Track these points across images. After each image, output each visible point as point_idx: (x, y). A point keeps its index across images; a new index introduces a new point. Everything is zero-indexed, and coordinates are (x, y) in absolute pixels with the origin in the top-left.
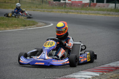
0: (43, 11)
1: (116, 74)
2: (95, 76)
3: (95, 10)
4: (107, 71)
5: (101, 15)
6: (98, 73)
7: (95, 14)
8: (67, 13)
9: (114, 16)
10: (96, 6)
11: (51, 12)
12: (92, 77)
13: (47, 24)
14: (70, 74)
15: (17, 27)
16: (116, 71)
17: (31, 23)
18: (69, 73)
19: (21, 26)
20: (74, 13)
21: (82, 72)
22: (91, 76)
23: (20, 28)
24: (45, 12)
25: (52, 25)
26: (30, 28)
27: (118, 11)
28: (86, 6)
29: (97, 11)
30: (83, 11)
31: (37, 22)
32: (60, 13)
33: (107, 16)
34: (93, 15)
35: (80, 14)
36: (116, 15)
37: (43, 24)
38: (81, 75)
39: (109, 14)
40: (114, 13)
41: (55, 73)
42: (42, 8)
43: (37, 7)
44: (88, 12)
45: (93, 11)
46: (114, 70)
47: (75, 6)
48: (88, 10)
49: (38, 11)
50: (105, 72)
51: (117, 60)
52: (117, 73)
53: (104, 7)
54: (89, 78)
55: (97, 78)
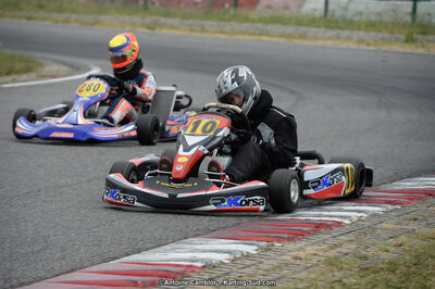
1: (316, 247)
2: (242, 252)
3: (253, 21)
4: (286, 236)
5: (274, 39)
6: (254, 245)
7: (255, 34)
8: (153, 29)
9: (320, 43)
10: (259, 7)
11: (93, 24)
12: (232, 257)
13: (77, 69)
14: (153, 248)
16: (315, 238)
17: (18, 66)
18: (150, 245)
20: (177, 28)
21: (196, 240)
22: (227, 255)
25: (94, 71)
26: (14, 81)
27: (334, 25)
28: (223, 5)
29: (260, 26)
30: (209, 22)
31: (41, 60)
33: (296, 41)
34: (247, 37)
35: (198, 34)
36: (328, 39)
37: (64, 69)
38: (192, 252)
39: (303, 36)
40: (321, 31)
41: (99, 246)
42: (60, 10)
43: (41, 6)
44: (228, 27)
45: (246, 24)
46: (309, 233)
47: (182, 5)
48: (228, 21)
49: (44, 19)
50: (279, 242)
52: (318, 243)
53: (286, 8)
54: (221, 262)
55: (249, 262)
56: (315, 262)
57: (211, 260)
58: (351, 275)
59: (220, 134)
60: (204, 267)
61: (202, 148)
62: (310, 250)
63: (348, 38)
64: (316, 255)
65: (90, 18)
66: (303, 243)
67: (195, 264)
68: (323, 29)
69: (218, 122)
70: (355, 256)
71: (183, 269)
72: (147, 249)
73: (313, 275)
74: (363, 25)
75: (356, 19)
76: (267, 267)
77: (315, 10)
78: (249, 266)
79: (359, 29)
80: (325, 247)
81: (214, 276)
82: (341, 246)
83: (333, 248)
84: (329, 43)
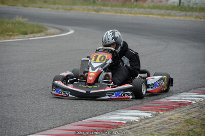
0: (57, 9)
1: (179, 114)
2: (144, 116)
3: (145, 8)
4: (165, 109)
5: (156, 16)
6: (150, 113)
7: (146, 14)
8: (98, 12)
9: (177, 18)
10: (148, 1)
11: (70, 10)
12: (140, 119)
13: (63, 31)
14: (102, 114)
15: (11, 35)
16: (179, 110)
17: (36, 30)
19: (17, 34)
20: (109, 12)
21: (122, 111)
22: (137, 118)
23: (16, 37)
24: (60, 10)
25: (71, 32)
26: (34, 37)
27: (184, 9)
29: (149, 10)
30: (124, 9)
31: (47, 27)
32: (86, 12)
33: (166, 17)
34: (142, 15)
35: (119, 14)
36: (182, 16)
37: (57, 31)
38: (121, 116)
39: (169, 15)
40: (177, 13)
42: (54, 3)
43: (46, 2)
44: (133, 11)
45: (142, 9)
46: (176, 107)
48: (133, 8)
49: (47, 8)
50: (162, 111)
51: (182, 91)
52: (180, 112)
53: (161, 2)
54: (135, 121)
55: (148, 121)
56: (179, 121)
57: (130, 120)
58: (197, 128)
59: (108, 62)
60: (127, 123)
61: (100, 69)
62: (177, 115)
63: (191, 16)
64: (180, 118)
65: (68, 7)
66: (173, 112)
67: (122, 122)
68: (178, 12)
69: (107, 56)
70: (198, 118)
71: (117, 124)
72: (99, 115)
73: (179, 127)
74: (198, 9)
75: (195, 6)
76: (157, 123)
77: (175, 2)
78: (148, 123)
79: (196, 11)
80: (184, 114)
81: (131, 127)
82: (191, 113)
83: (187, 115)
84: (182, 18)
